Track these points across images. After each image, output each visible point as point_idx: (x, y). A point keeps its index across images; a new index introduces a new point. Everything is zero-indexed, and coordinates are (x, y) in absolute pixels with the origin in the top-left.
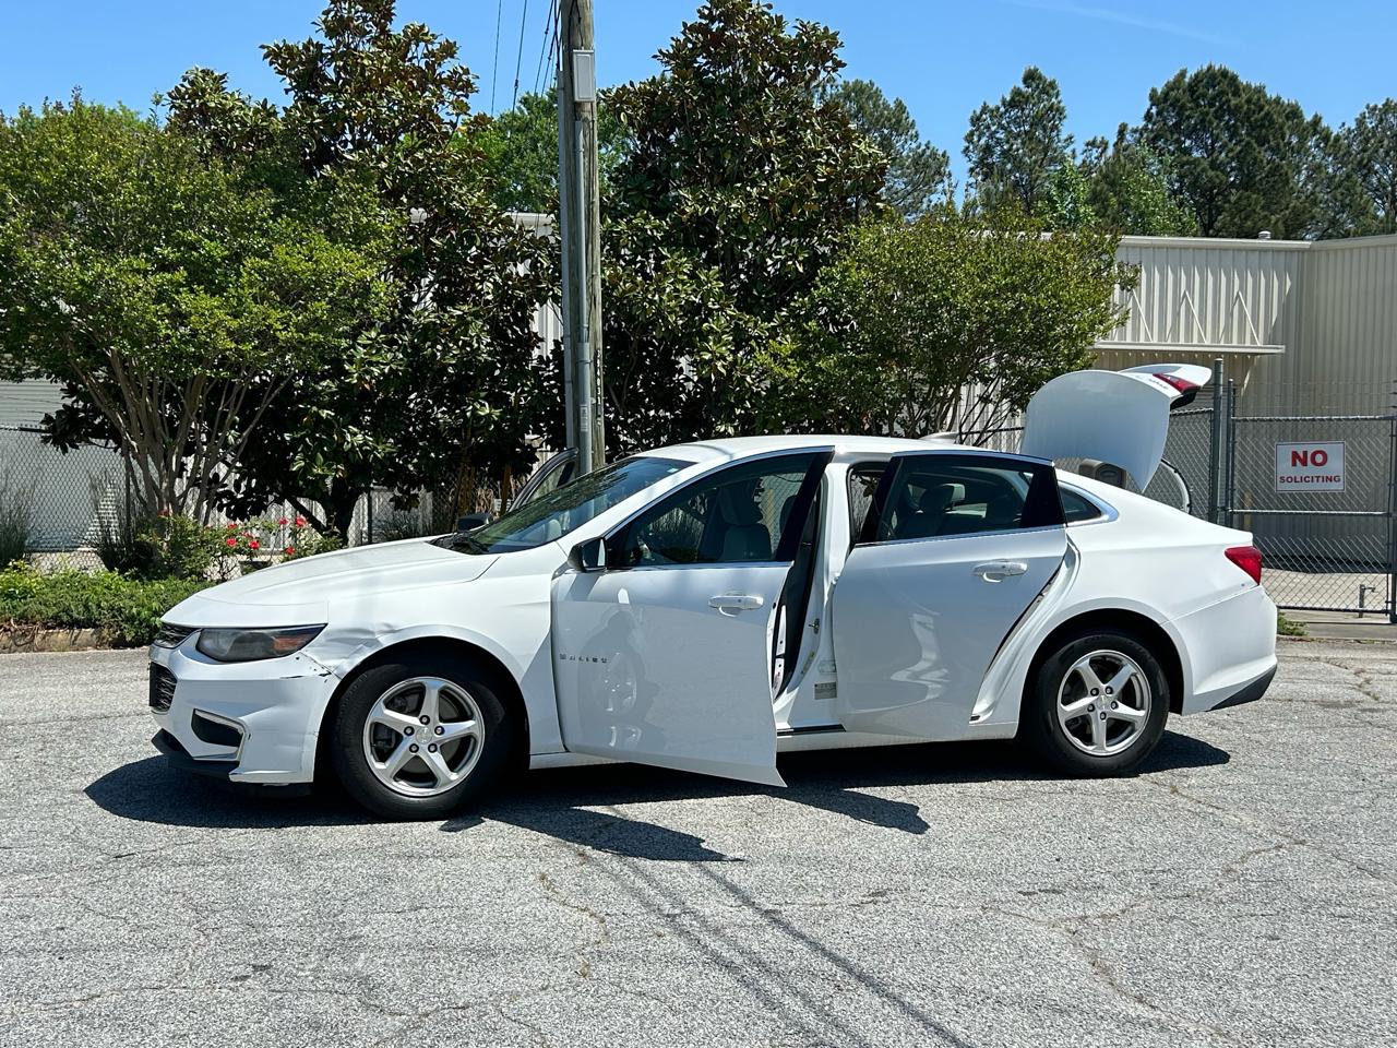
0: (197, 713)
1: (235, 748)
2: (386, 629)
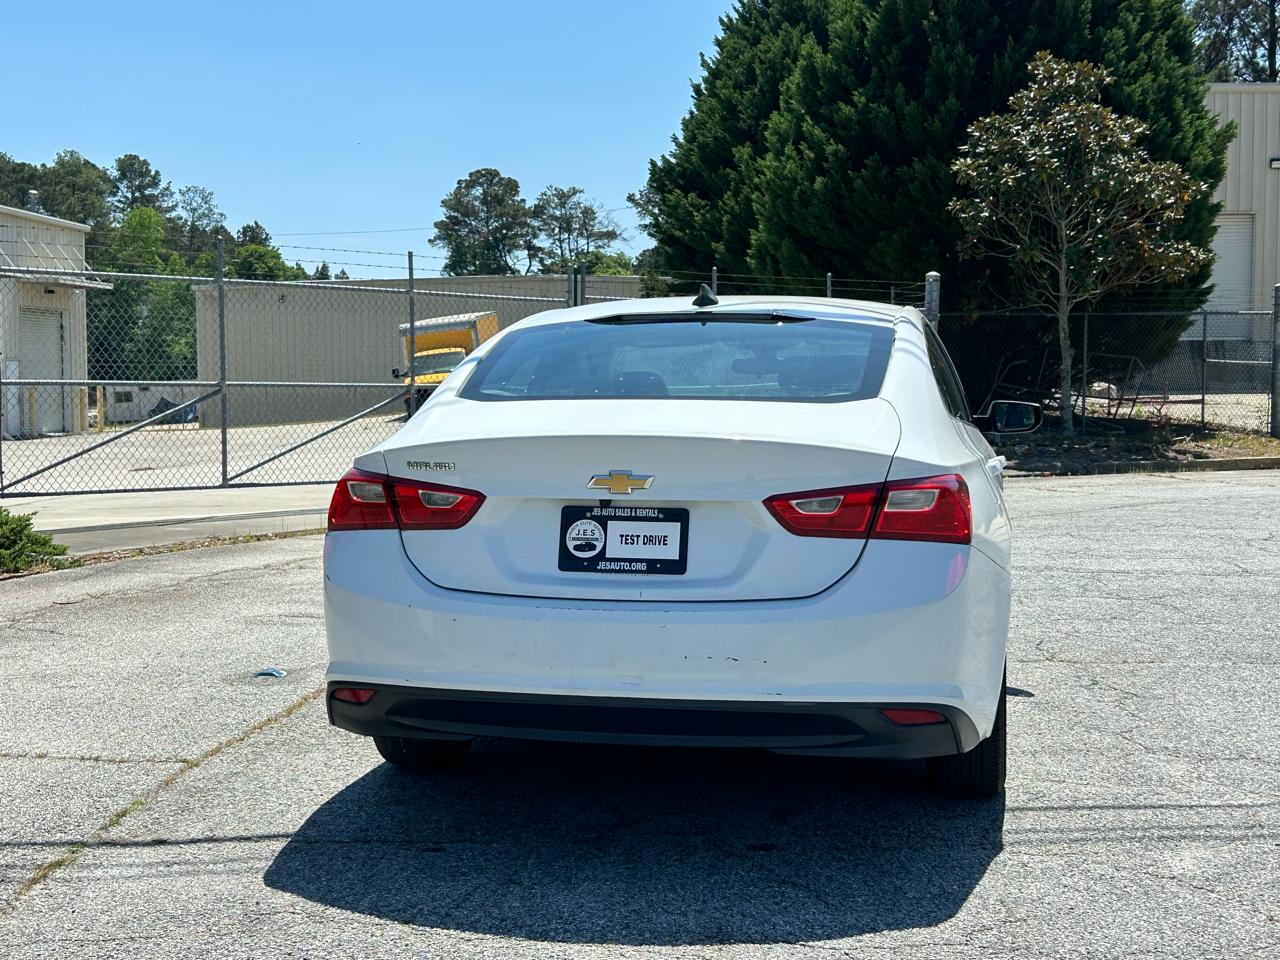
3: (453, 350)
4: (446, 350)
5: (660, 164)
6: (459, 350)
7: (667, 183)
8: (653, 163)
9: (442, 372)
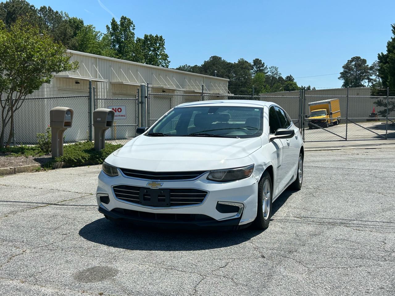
0: (219, 203)
1: (237, 213)
2: (264, 164)
3: (323, 110)
4: (321, 110)
5: (381, 55)
6: (325, 110)
7: (383, 60)
8: (379, 54)
9: (319, 116)
